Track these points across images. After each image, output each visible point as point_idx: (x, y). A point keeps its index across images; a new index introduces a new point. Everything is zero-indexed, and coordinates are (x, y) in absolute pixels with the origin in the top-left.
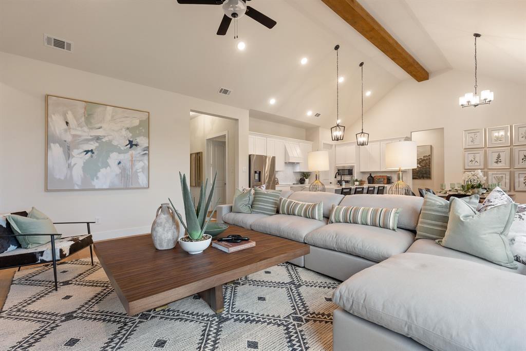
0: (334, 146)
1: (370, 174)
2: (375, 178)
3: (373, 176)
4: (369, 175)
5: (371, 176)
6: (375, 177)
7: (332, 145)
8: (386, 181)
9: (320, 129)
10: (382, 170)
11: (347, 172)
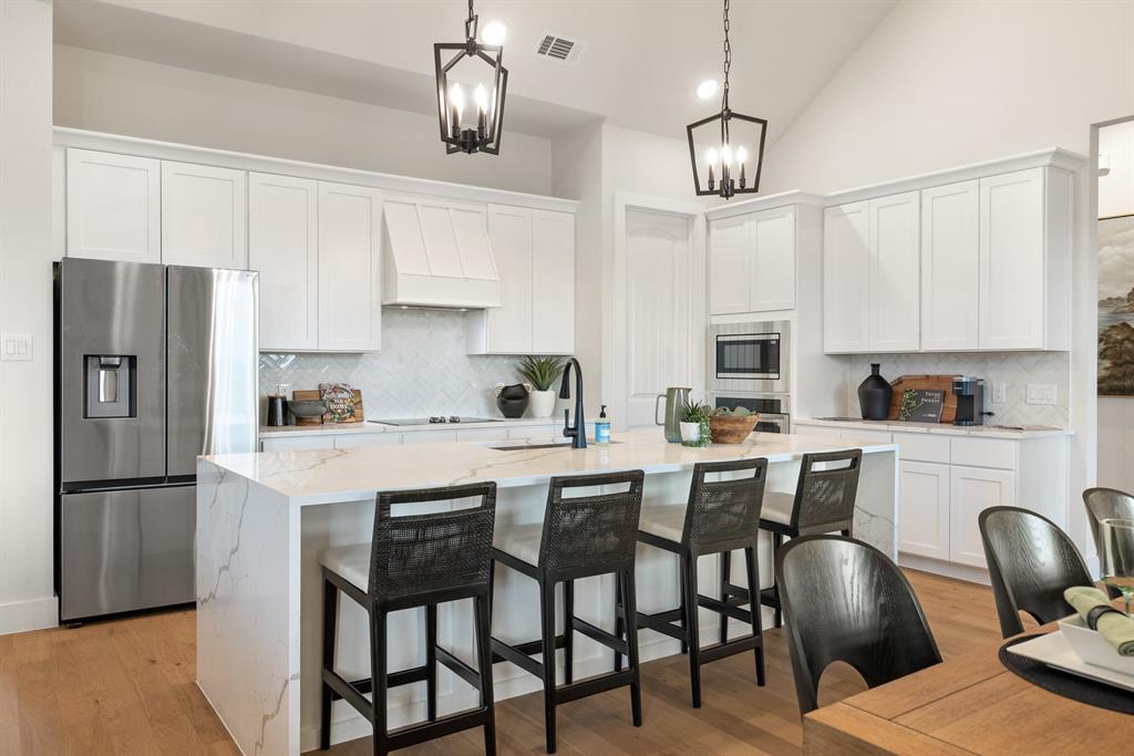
0: (700, 223)
1: (876, 367)
2: (900, 389)
3: (889, 374)
4: (866, 372)
5: (876, 377)
6: (900, 381)
7: (693, 217)
8: (952, 404)
9: (607, 132)
10: (926, 348)
11: (752, 357)
